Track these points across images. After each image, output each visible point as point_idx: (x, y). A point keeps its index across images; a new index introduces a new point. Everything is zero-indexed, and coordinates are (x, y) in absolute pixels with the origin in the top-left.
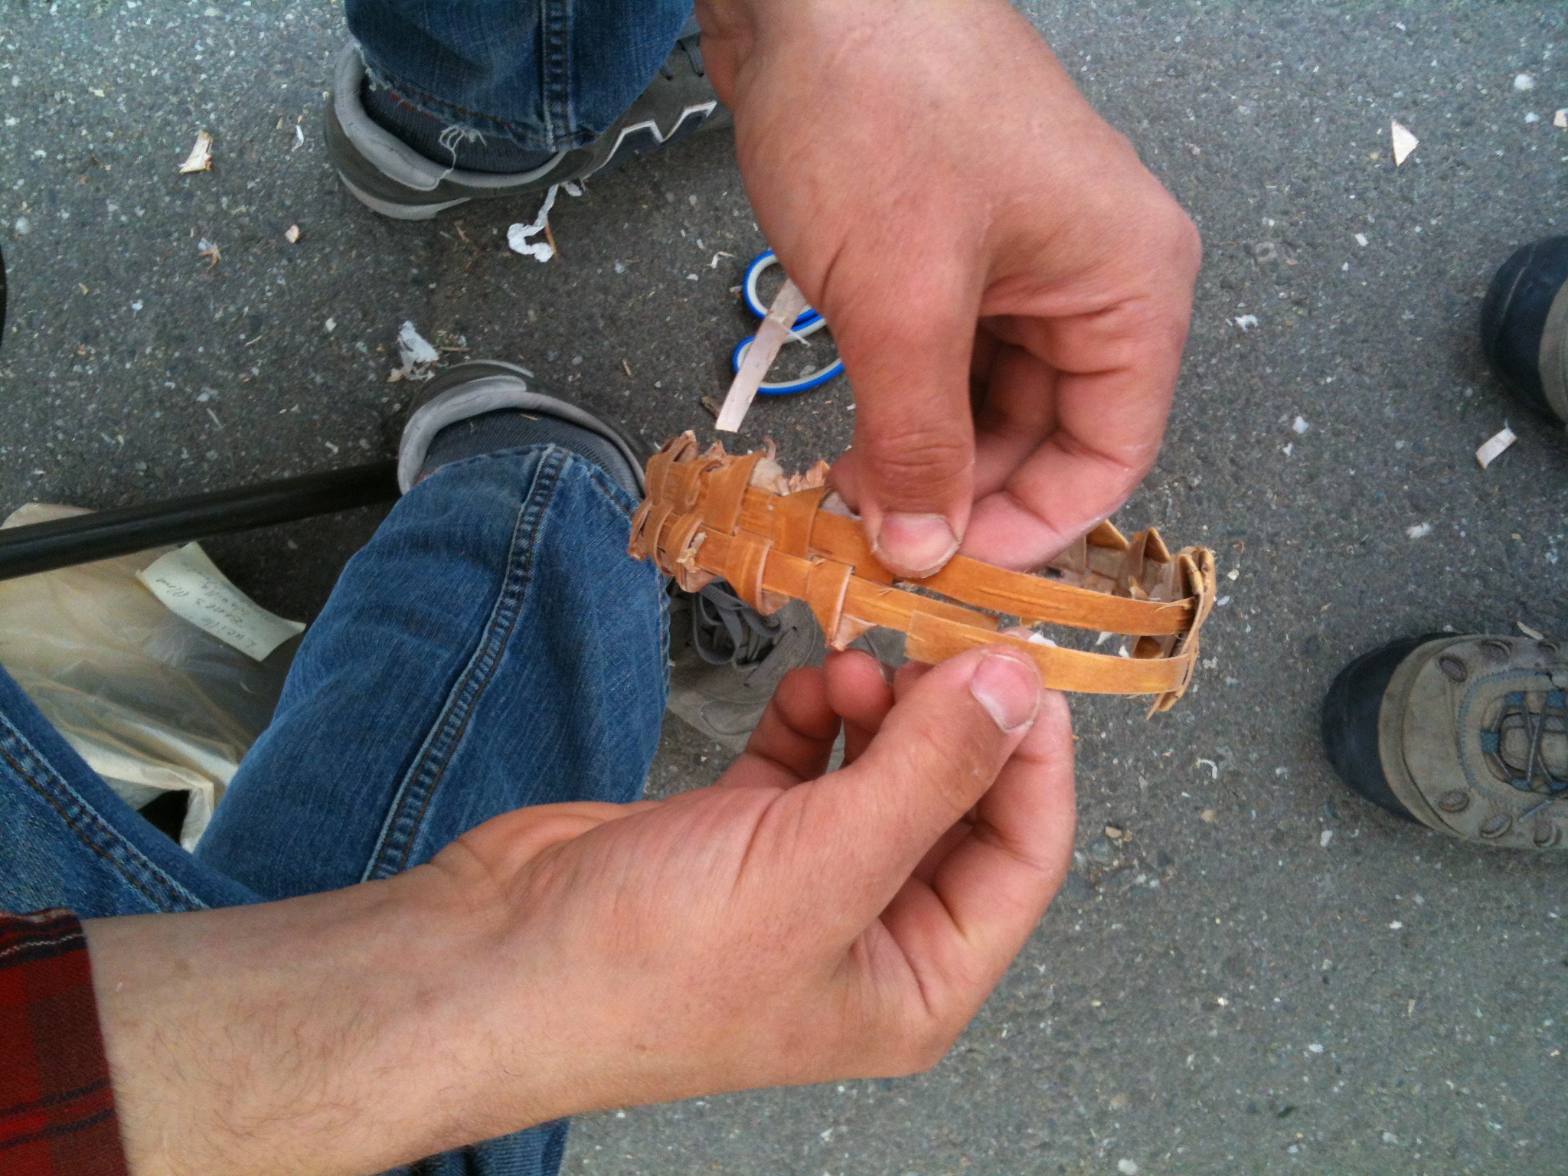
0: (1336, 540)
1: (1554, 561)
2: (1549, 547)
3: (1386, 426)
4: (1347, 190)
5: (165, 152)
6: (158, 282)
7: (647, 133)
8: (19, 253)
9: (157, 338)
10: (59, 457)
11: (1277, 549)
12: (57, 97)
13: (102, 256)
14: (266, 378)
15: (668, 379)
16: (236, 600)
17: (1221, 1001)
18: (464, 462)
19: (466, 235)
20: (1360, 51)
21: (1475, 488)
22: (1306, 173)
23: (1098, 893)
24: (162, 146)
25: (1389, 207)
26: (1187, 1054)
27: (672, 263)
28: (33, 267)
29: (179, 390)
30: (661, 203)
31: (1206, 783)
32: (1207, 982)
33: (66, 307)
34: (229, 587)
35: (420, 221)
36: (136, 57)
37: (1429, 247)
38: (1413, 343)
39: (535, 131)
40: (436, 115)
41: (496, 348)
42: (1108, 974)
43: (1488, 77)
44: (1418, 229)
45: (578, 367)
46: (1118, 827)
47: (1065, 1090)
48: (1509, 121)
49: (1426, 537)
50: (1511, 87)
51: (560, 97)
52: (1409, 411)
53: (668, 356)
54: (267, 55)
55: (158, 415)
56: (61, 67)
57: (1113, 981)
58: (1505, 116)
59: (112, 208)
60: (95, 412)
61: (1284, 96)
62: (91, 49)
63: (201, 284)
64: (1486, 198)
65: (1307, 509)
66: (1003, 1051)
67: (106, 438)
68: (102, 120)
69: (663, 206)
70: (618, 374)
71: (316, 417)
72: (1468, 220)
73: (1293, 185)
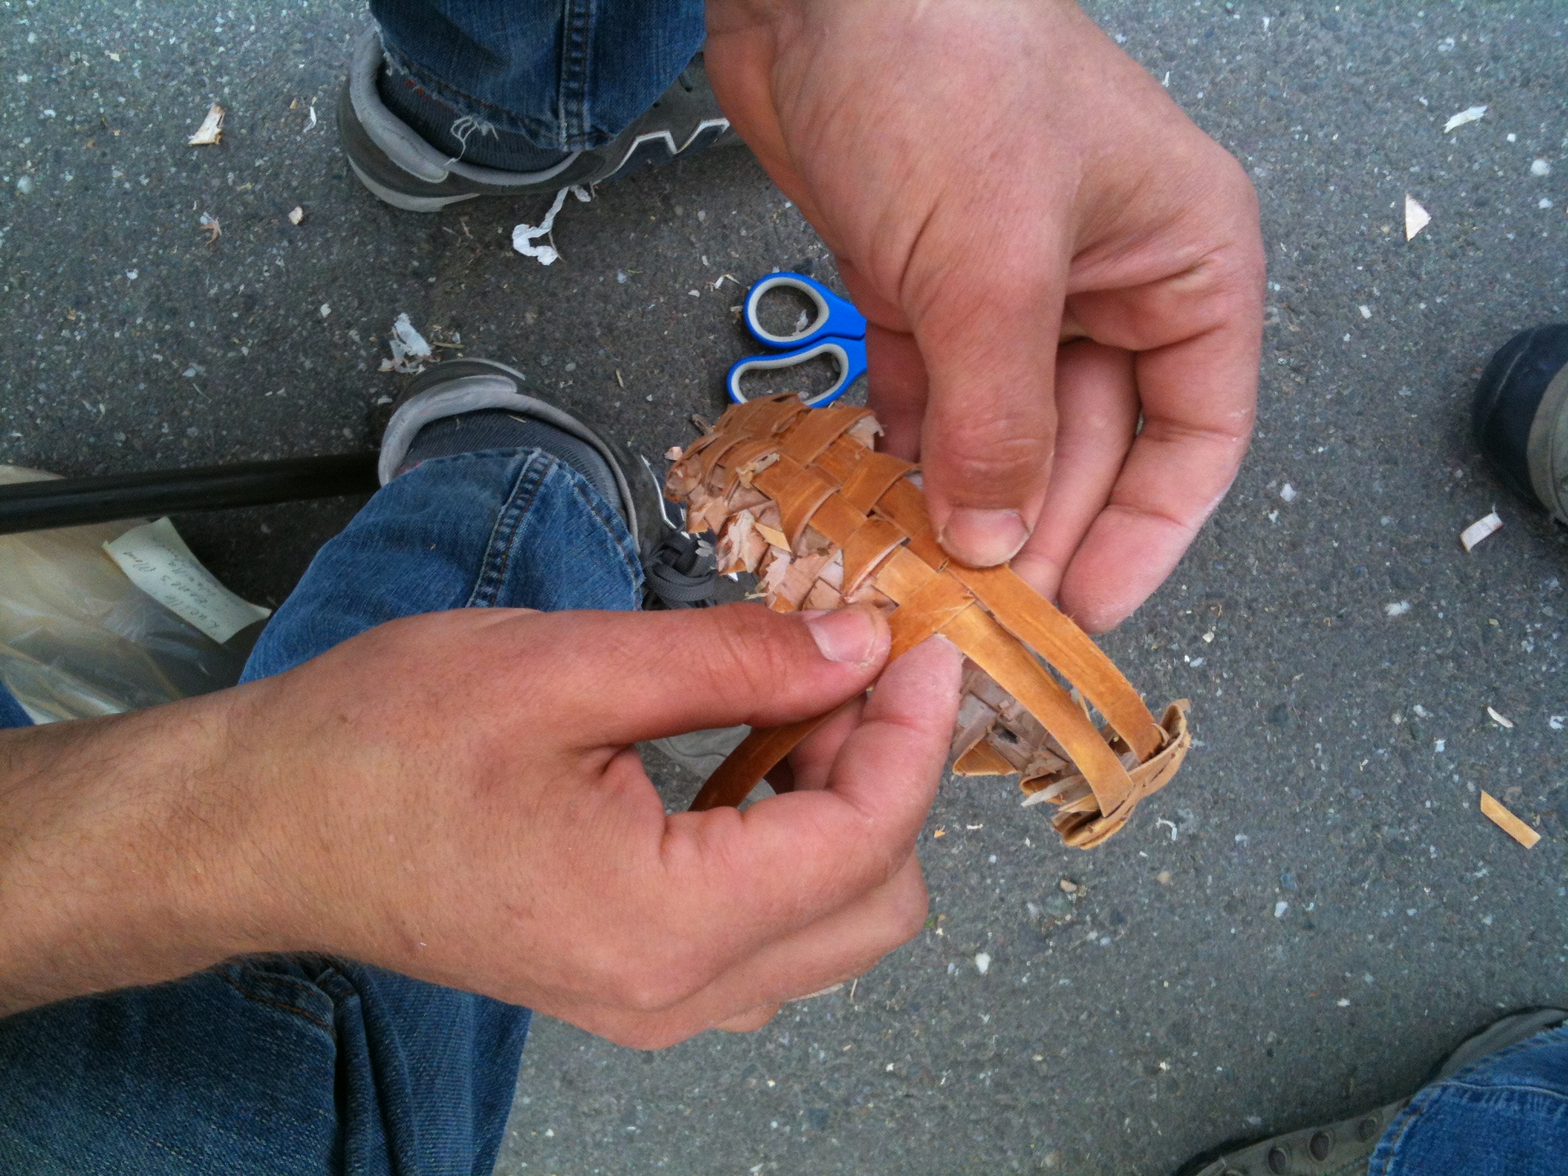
0: (1314, 611)
1: (1530, 649)
2: (1526, 634)
3: (1373, 501)
4: (1355, 261)
5: (175, 122)
6: (156, 252)
7: (661, 143)
8: (19, 211)
9: (149, 309)
10: (38, 421)
11: (1253, 614)
12: (72, 58)
13: (102, 221)
14: (254, 359)
15: (659, 394)
16: (203, 580)
17: (1163, 1066)
18: (447, 458)
19: (471, 232)
20: (1381, 122)
21: (1456, 569)
22: (1316, 240)
23: (1048, 947)
24: (173, 116)
25: (1395, 282)
26: (1124, 1116)
27: (675, 278)
28: (31, 228)
29: (166, 363)
30: (670, 215)
31: (1164, 844)
32: (1150, 1044)
33: (60, 270)
34: (197, 567)
35: (425, 214)
36: (155, 24)
37: (1432, 325)
38: (1407, 420)
39: (549, 128)
40: (450, 104)
41: (491, 348)
42: (1051, 1029)
43: (1506, 159)
44: (1422, 306)
45: (571, 374)
46: (1073, 881)
47: (999, 1143)
48: (1523, 205)
49: (1404, 616)
50: (1527, 172)
51: (576, 95)
52: (1397, 488)
53: (662, 371)
54: (287, 33)
55: (142, 386)
56: (79, 27)
57: (1056, 1037)
58: (1519, 200)
59: (117, 174)
60: (79, 378)
61: (1301, 162)
62: (111, 13)
63: (199, 259)
64: (1494, 280)
65: (1287, 578)
66: (941, 1099)
67: (88, 406)
68: (114, 85)
69: (671, 220)
70: (611, 384)
71: (301, 402)
72: (1472, 301)
73: (1301, 250)
